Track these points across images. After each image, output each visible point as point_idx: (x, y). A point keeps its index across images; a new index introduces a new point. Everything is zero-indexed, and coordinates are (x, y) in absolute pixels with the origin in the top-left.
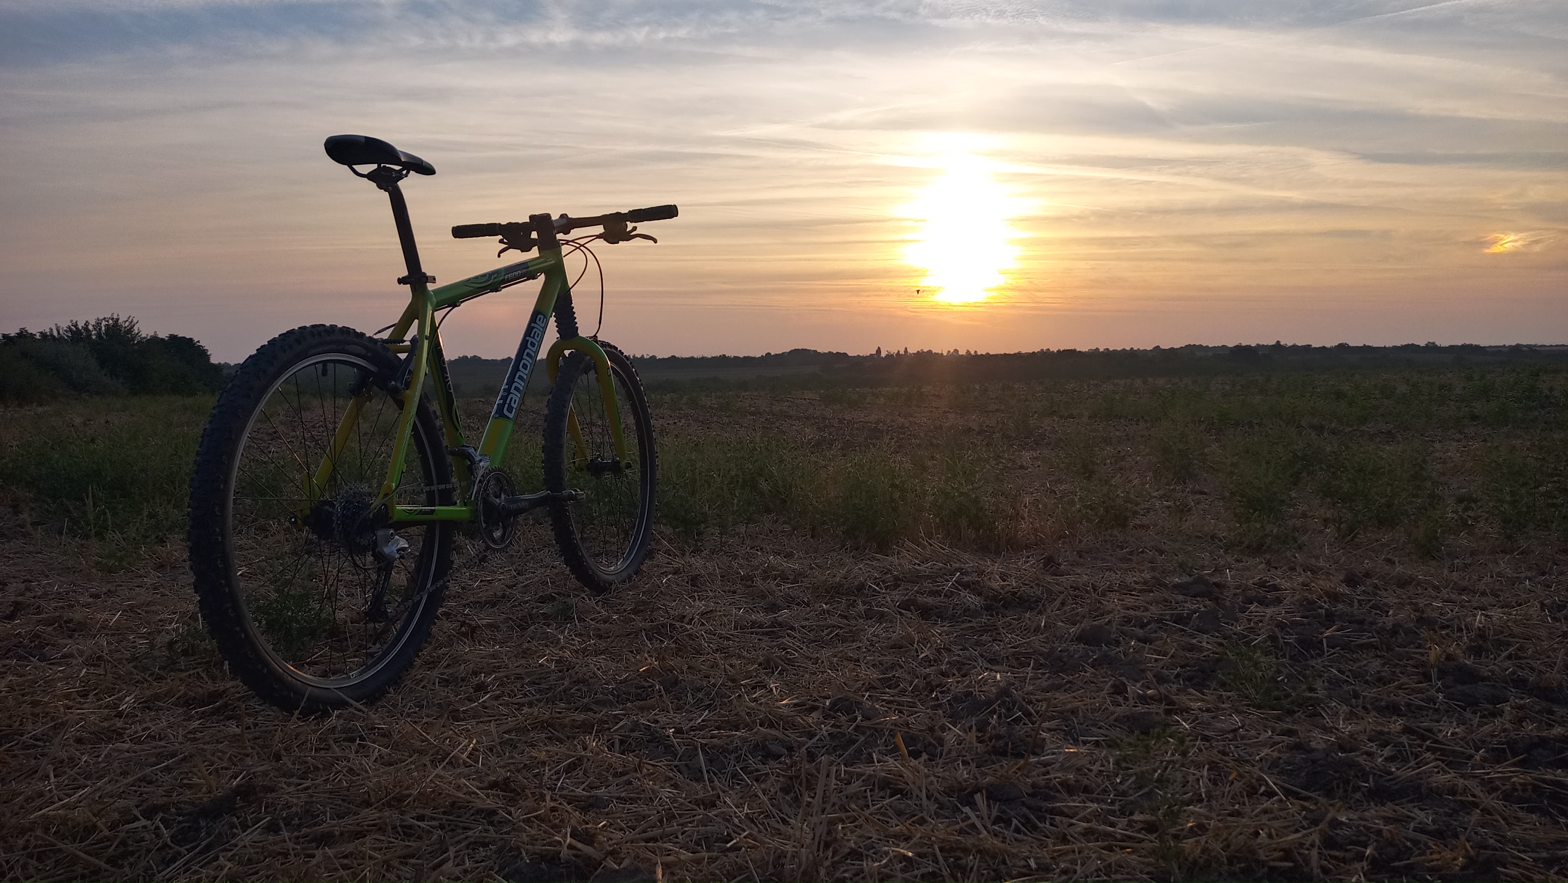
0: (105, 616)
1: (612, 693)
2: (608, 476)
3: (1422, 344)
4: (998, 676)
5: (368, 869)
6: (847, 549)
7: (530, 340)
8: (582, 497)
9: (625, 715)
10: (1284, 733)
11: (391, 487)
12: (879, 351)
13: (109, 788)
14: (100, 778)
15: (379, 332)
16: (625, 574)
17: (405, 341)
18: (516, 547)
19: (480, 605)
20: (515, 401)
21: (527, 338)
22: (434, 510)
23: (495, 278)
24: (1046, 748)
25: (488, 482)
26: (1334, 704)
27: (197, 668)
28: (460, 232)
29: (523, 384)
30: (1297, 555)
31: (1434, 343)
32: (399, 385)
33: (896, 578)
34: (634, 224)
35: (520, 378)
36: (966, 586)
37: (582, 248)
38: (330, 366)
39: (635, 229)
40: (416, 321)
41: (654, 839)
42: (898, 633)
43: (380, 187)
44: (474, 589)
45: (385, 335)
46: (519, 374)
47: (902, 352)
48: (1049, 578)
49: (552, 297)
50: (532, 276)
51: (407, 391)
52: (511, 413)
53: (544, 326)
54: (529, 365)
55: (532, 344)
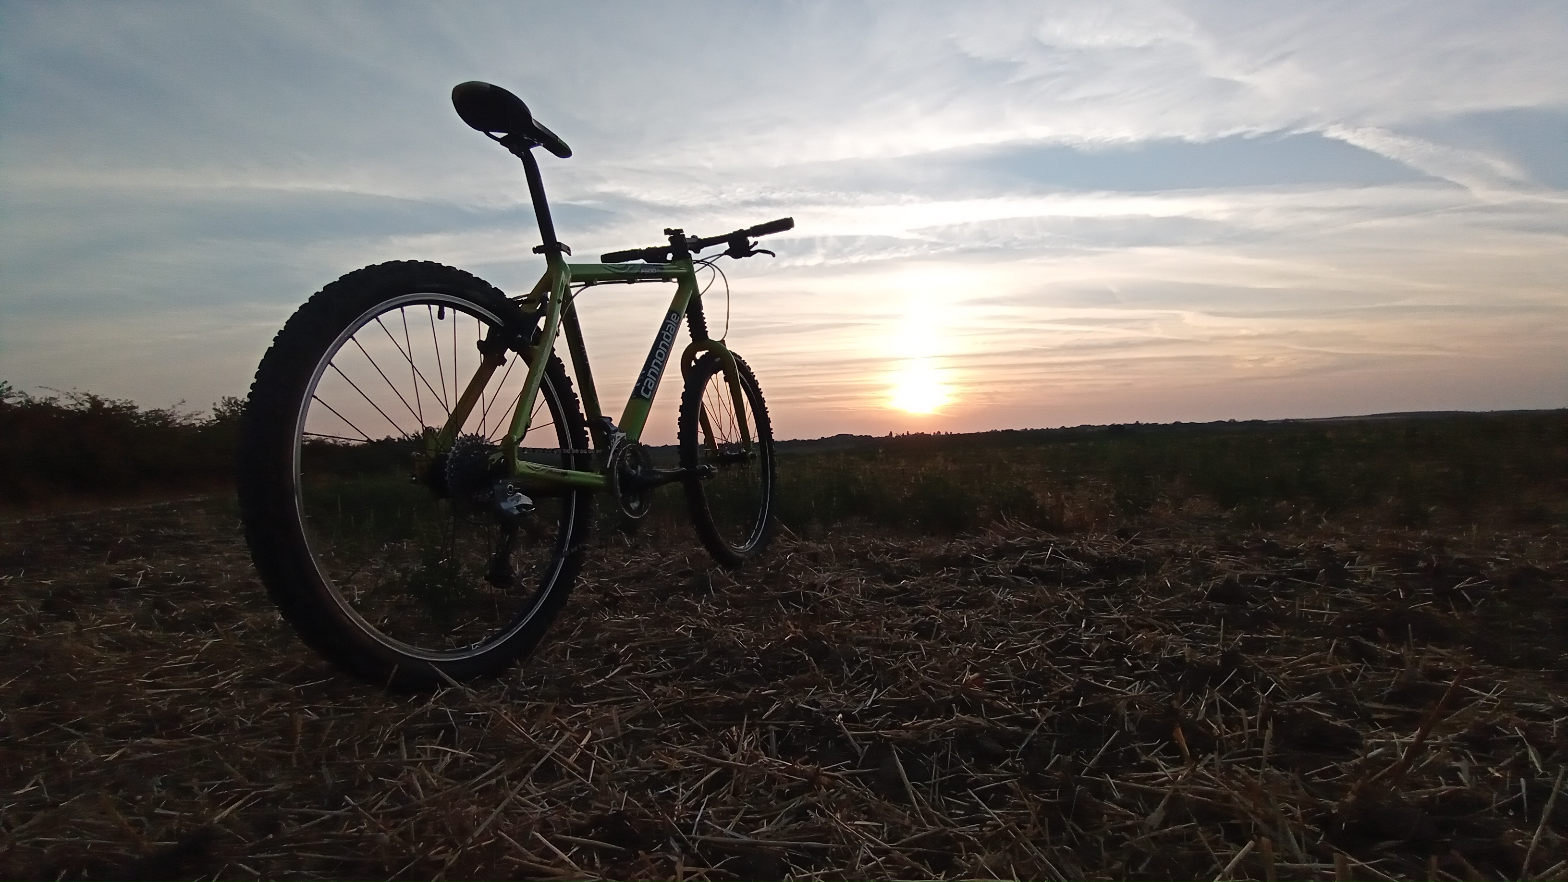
1: (757, 665)
7: (666, 333)
8: (714, 473)
9: (776, 695)
16: (753, 553)
20: (651, 384)
21: (663, 332)
22: (569, 473)
23: (631, 269)
29: (659, 370)
32: (526, 339)
34: (755, 240)
35: (657, 364)
39: (756, 243)
43: (512, 150)
46: (655, 361)
49: (686, 302)
50: (666, 278)
51: (535, 347)
52: (648, 394)
53: (678, 324)
54: (664, 354)
55: (667, 337)
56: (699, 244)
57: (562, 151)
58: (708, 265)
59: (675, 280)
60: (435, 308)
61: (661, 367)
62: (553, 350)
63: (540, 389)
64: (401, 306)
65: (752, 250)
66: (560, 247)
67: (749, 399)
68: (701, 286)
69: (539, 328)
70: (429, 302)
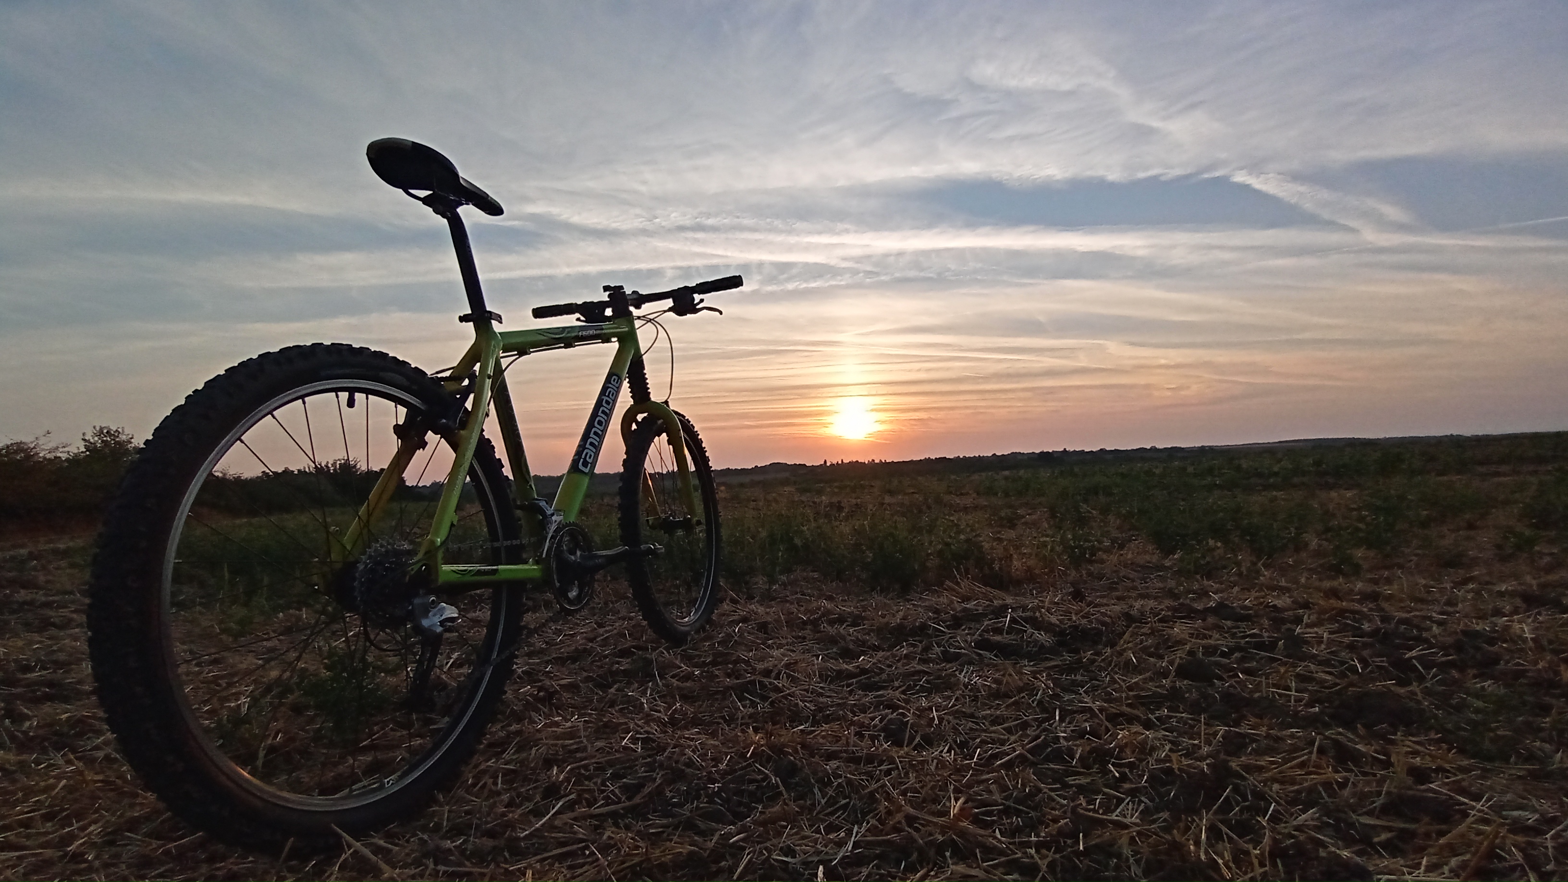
7: (605, 398)
11: (434, 543)
15: (440, 372)
20: (591, 456)
21: (603, 397)
22: (497, 570)
23: (569, 333)
28: (540, 312)
29: (598, 440)
32: (450, 423)
35: (596, 434)
37: (652, 321)
39: (702, 301)
40: (478, 363)
43: (436, 211)
45: (445, 375)
47: (840, 462)
49: (626, 361)
50: (606, 340)
51: (462, 432)
52: (586, 467)
53: (619, 388)
54: (603, 420)
55: (608, 403)
56: (640, 300)
57: (492, 208)
58: (650, 321)
59: (615, 339)
60: (344, 396)
61: (601, 437)
62: (483, 430)
63: (468, 476)
64: (302, 397)
65: (698, 307)
66: (491, 316)
67: (693, 459)
68: (643, 346)
69: (466, 408)
70: (336, 390)
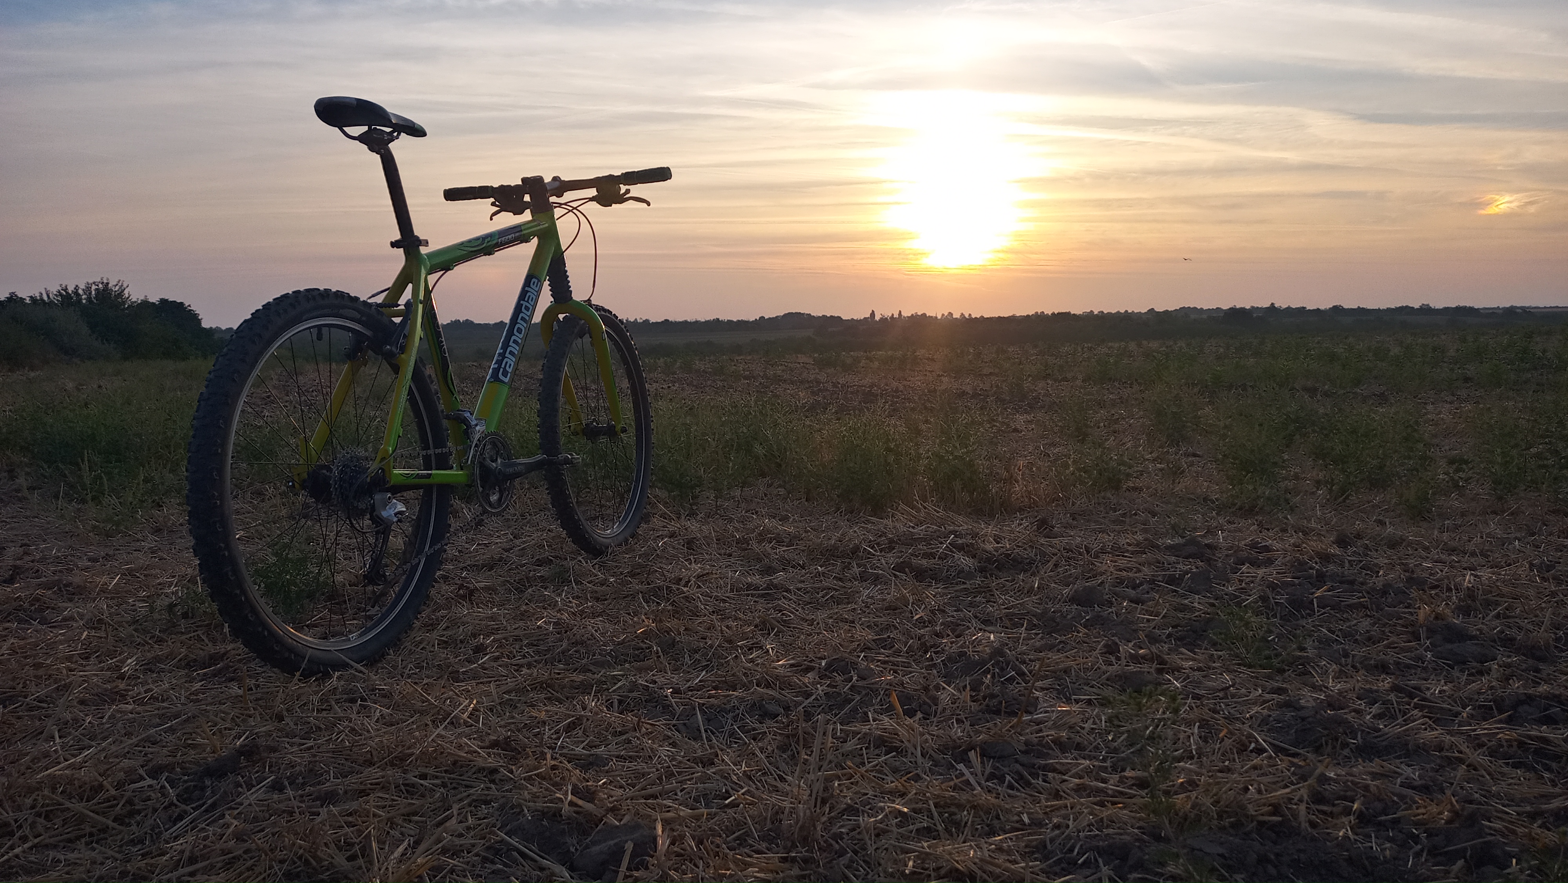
0: (105, 579)
1: (610, 654)
2: (603, 439)
3: (1417, 306)
4: (992, 636)
5: (373, 826)
6: (842, 512)
7: (524, 304)
8: (578, 461)
9: (623, 676)
10: (1275, 691)
11: (387, 451)
12: (873, 314)
13: (114, 748)
14: (105, 739)
15: (373, 296)
16: (621, 538)
17: (399, 305)
18: (512, 511)
19: (477, 568)
20: (510, 365)
21: (522, 302)
22: (431, 474)
23: (488, 242)
24: (1039, 707)
25: (485, 445)
26: (1324, 662)
27: (197, 631)
28: (452, 195)
29: (518, 348)
30: (1289, 517)
31: (1428, 305)
32: (394, 349)
33: (891, 541)
34: (627, 187)
35: (515, 342)
36: (960, 548)
37: (575, 211)
38: (325, 330)
39: (628, 191)
40: (410, 285)
41: (654, 797)
42: (893, 594)
43: (371, 149)
44: (471, 552)
45: (379, 299)
46: (513, 338)
47: (896, 316)
48: (1043, 541)
49: (546, 260)
50: (526, 240)
51: (402, 356)
52: (506, 377)
53: (538, 290)
54: (523, 329)
55: (527, 308)
56: (562, 186)
57: (417, 131)
58: (571, 211)
59: (535, 238)
65: (624, 198)
66: (418, 241)
69: (405, 334)
